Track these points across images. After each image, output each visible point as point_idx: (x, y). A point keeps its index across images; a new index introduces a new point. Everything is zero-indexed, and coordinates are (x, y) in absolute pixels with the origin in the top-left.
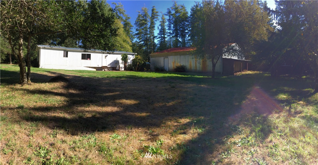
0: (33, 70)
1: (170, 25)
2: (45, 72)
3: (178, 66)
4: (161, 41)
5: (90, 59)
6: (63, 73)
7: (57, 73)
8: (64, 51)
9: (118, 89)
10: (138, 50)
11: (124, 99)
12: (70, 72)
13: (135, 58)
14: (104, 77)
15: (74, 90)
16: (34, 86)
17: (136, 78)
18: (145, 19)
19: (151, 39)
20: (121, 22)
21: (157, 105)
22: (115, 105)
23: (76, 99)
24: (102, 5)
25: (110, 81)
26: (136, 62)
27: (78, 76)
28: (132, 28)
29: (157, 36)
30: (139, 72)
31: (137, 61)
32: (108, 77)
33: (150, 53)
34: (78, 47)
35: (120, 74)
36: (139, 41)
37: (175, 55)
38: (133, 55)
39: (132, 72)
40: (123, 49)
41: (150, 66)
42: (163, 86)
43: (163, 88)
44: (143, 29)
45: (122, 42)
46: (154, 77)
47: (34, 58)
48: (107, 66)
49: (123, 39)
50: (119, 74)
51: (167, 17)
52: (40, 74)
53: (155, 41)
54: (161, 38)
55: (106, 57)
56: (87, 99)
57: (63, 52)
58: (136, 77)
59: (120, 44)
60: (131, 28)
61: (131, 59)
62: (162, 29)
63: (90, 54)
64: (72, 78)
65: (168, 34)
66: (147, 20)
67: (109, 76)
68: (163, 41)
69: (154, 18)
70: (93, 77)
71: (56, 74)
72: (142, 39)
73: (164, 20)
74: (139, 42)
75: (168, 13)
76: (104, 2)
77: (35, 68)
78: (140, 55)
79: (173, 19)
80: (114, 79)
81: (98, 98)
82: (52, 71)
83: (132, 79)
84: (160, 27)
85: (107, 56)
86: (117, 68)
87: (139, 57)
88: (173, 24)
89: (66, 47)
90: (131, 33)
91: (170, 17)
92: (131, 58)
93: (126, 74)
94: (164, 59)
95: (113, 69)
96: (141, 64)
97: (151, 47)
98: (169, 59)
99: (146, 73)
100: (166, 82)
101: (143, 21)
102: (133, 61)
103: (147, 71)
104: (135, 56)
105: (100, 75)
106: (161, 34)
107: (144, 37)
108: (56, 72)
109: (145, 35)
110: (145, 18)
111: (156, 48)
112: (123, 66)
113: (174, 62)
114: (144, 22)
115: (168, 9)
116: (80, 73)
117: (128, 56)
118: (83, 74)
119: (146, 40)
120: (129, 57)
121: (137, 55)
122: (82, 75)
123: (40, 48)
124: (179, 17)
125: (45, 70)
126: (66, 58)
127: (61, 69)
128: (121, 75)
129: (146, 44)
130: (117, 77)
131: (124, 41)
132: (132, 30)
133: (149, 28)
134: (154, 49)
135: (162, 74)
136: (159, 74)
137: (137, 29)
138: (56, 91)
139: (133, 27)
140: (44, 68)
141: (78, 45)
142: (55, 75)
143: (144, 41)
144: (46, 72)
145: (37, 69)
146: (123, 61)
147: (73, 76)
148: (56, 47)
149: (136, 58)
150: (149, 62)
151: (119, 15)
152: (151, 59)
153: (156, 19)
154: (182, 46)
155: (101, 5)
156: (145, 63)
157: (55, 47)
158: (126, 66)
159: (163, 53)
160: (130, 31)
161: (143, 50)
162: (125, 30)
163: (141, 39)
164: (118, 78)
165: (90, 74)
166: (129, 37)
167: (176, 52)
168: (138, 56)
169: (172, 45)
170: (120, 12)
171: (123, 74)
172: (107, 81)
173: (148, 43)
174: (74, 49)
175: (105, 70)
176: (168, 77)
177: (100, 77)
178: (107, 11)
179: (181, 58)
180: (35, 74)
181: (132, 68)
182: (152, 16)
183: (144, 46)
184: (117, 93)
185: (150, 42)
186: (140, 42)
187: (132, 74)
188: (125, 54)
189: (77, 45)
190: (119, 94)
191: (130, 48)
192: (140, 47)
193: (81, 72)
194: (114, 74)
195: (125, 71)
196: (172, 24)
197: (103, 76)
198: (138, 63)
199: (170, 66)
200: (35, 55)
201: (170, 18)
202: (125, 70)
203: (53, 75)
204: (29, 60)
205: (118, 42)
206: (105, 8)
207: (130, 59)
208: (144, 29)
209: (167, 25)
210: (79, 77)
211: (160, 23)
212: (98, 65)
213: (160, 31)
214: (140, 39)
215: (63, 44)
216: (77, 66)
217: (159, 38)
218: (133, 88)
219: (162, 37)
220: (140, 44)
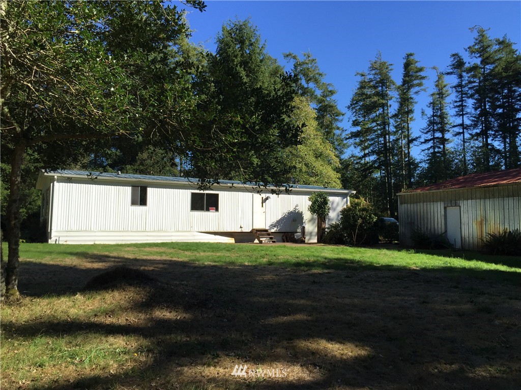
0: (29, 253)
1: (462, 101)
2: (69, 256)
3: (498, 234)
4: (431, 150)
5: (217, 210)
6: (131, 256)
7: (113, 257)
8: (134, 186)
9: (302, 302)
10: (359, 182)
11: (322, 338)
12: (155, 249)
13: (349, 203)
14: (260, 264)
15: (169, 310)
16: (34, 307)
17: (355, 269)
18: (382, 91)
19: (401, 147)
20: (308, 105)
21: (430, 369)
22: (294, 358)
23: (176, 337)
24: (253, 60)
25: (277, 275)
26: (353, 217)
27: (181, 262)
28: (340, 118)
29: (420, 137)
30: (363, 250)
31: (357, 215)
32: (270, 264)
33: (398, 188)
34: (178, 173)
35: (307, 253)
36: (362, 154)
37: (485, 198)
38: (344, 196)
39: (341, 247)
40: (313, 179)
41: (397, 230)
42: (447, 301)
43: (450, 307)
44: (374, 121)
45: (311, 159)
46: (413, 267)
47: (28, 209)
48: (267, 228)
49: (314, 150)
50: (303, 253)
51: (453, 80)
52: (53, 265)
53: (411, 154)
54: (434, 143)
55: (264, 201)
56: (209, 338)
57: (129, 190)
58: (355, 265)
59: (306, 165)
60: (337, 120)
61: (340, 208)
62: (436, 116)
63: (217, 195)
64: (161, 268)
65: (457, 130)
66: (387, 95)
67: (274, 259)
68: (440, 150)
69: (409, 88)
70: (225, 262)
71: (107, 259)
72: (371, 148)
73: (445, 89)
74: (360, 158)
75: (455, 68)
76: (258, 51)
77: (34, 244)
78: (364, 195)
79: (474, 82)
80: (289, 271)
81: (244, 334)
82: (96, 252)
83: (341, 270)
84: (429, 112)
85: (267, 199)
86: (298, 235)
87: (363, 202)
88: (472, 96)
89: (142, 172)
90: (337, 132)
91: (461, 77)
92: (338, 204)
93: (323, 255)
94: (445, 208)
95: (284, 238)
96: (369, 223)
97: (399, 170)
98: (462, 209)
99: (384, 251)
100: (456, 287)
101: (376, 99)
102: (345, 213)
103: (389, 246)
104: (348, 198)
105: (246, 256)
106: (434, 131)
107: (376, 142)
108: (107, 253)
109: (378, 136)
110: (380, 88)
111: (418, 172)
112: (316, 230)
113: (483, 221)
114: (376, 102)
115: (454, 55)
116: (186, 253)
117: (331, 198)
118: (198, 255)
119: (385, 151)
120: (333, 203)
121: (356, 196)
122: (193, 258)
123: (52, 180)
124: (491, 76)
125: (69, 250)
126: (139, 209)
127: (124, 243)
128: (308, 256)
129: (383, 164)
130: (298, 265)
131: (318, 155)
132: (339, 125)
133: (395, 116)
134: (410, 175)
135: (440, 258)
136: (431, 256)
137: (356, 120)
138: (109, 320)
139: (343, 115)
140: (65, 243)
141: (179, 168)
142: (104, 264)
143: (378, 154)
144: (74, 258)
145: (39, 246)
146: (315, 216)
147: (165, 261)
148: (105, 176)
149: (355, 206)
150: (392, 215)
151: (306, 86)
152: (402, 208)
153: (416, 89)
154: (505, 164)
155: (251, 60)
156: (380, 220)
157: (104, 174)
158: (324, 229)
159: (441, 190)
160: (334, 126)
161: (373, 179)
162: (321, 125)
163: (366, 148)
164: (302, 268)
165: (218, 254)
166: (333, 143)
167: (489, 186)
168: (358, 198)
169: (472, 164)
170: (308, 76)
171: (317, 254)
172: (268, 277)
173: (390, 160)
174: (167, 180)
175: (261, 242)
176: (464, 270)
177: (246, 264)
178: (267, 75)
179: (507, 207)
180: (35, 264)
181: (342, 235)
182: (404, 82)
183: (376, 168)
184: (299, 317)
185: (396, 155)
186: (365, 155)
187: (342, 256)
188: (320, 195)
189: (177, 166)
190: (307, 321)
191: (334, 176)
192: (365, 170)
193: (190, 250)
194: (288, 252)
195: (321, 246)
196: (468, 98)
197: (256, 261)
198: (360, 221)
199: (465, 232)
200: (34, 201)
201: (462, 81)
202: (319, 241)
203: (96, 265)
204: (13, 222)
205: (302, 158)
206: (263, 68)
207: (334, 210)
208: (377, 121)
209: (450, 103)
210: (183, 265)
211: (431, 100)
212: (241, 227)
213: (432, 123)
214: (364, 149)
215: (128, 167)
216: (178, 231)
217: (426, 141)
218: (347, 301)
219: (437, 138)
220: (366, 164)
